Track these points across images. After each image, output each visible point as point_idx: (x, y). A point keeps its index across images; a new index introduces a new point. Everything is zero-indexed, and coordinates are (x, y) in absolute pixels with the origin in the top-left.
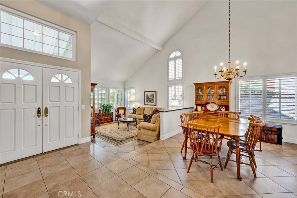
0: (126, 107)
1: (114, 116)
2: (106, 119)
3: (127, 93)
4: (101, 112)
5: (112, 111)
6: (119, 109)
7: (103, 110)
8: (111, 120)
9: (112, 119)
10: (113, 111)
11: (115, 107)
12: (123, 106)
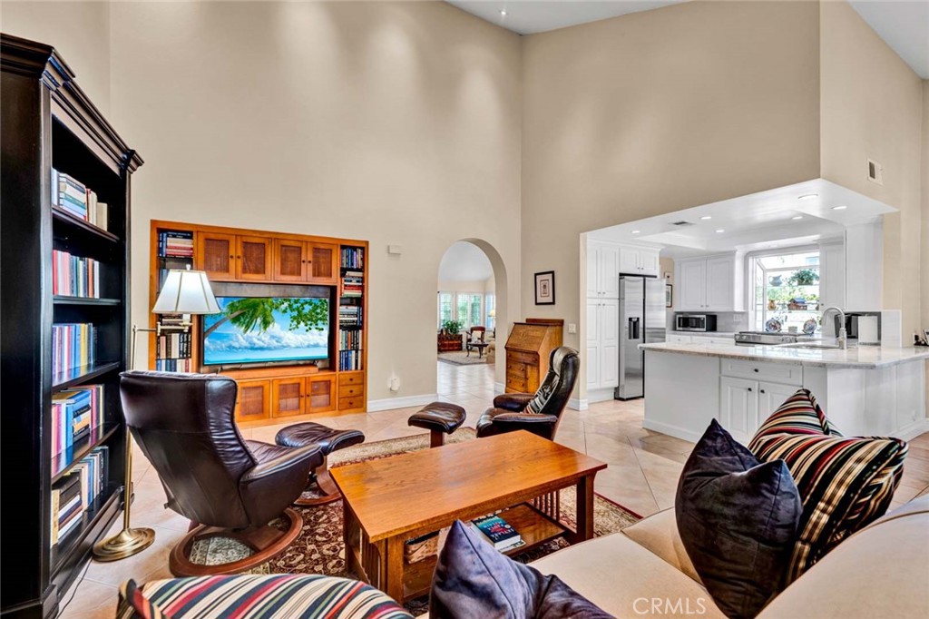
0: (486, 327)
1: (464, 340)
2: (452, 345)
3: (489, 301)
4: (444, 333)
5: (460, 333)
6: (472, 330)
7: (447, 331)
8: (459, 348)
9: (460, 345)
10: (462, 332)
11: (467, 326)
12: (482, 325)
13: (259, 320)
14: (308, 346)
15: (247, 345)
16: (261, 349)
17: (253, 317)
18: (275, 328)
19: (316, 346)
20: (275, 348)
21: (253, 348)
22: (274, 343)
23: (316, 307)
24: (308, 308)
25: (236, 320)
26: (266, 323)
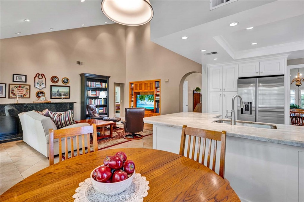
13: (143, 99)
14: (151, 105)
15: (141, 104)
16: (143, 105)
17: (142, 99)
18: (145, 101)
19: (152, 105)
20: (145, 105)
21: (142, 105)
22: (145, 104)
23: (152, 97)
24: (151, 97)
25: (140, 99)
26: (144, 100)
